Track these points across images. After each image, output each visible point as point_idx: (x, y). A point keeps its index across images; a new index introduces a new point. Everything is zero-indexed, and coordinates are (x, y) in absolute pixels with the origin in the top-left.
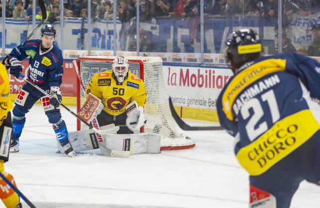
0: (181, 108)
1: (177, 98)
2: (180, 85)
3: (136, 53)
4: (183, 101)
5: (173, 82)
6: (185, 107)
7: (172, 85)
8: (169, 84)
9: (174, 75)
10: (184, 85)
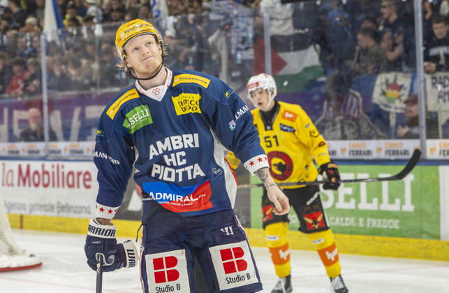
2: (19, 184)
5: (9, 182)
6: (27, 215)
7: (8, 185)
8: (4, 185)
9: (10, 173)
10: (24, 185)
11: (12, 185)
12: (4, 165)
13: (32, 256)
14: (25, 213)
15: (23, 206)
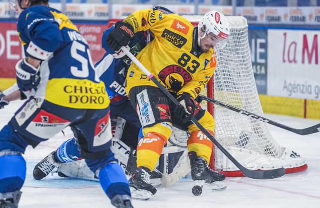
0: (305, 101)
1: (298, 85)
2: (303, 62)
3: (230, 8)
4: (307, 90)
5: (291, 58)
6: (312, 100)
7: (290, 62)
8: (284, 61)
9: (293, 46)
10: (310, 62)
11: (295, 62)
12: (285, 34)
13: (294, 155)
14: (310, 97)
15: (307, 89)
